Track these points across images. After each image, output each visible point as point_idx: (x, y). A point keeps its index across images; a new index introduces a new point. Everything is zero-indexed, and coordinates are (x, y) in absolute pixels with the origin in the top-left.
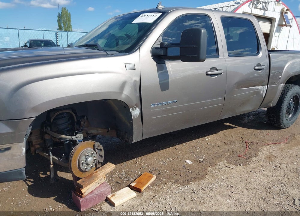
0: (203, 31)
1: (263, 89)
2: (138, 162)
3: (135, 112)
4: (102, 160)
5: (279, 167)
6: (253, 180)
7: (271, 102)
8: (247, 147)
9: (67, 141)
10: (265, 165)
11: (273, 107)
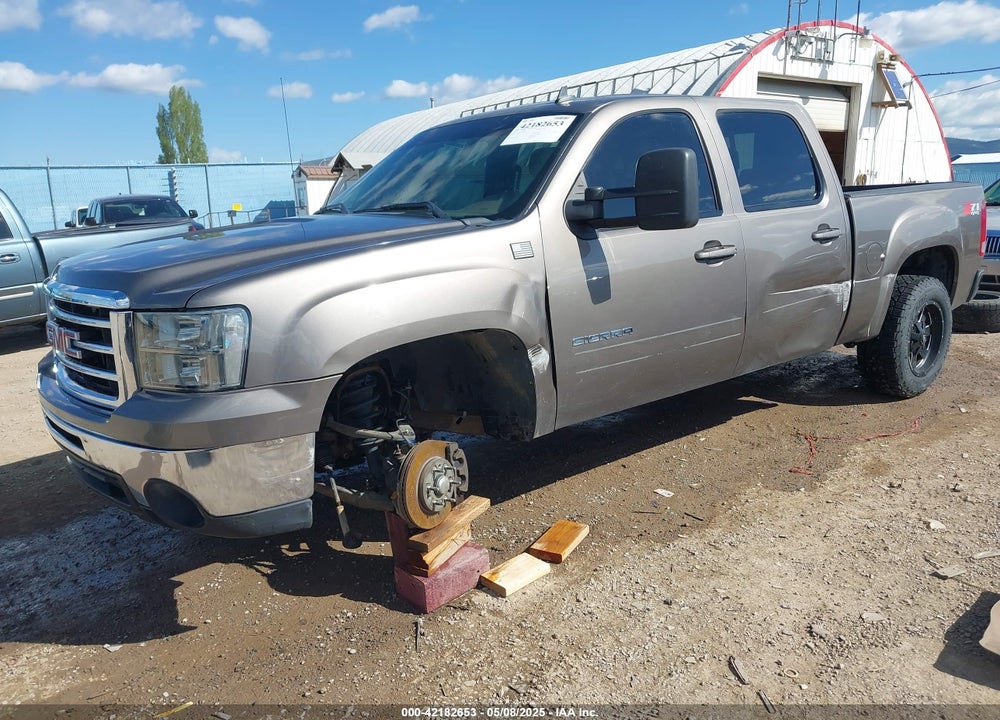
0: (687, 155)
1: (841, 290)
2: (531, 503)
3: (540, 360)
4: (465, 488)
5: (900, 485)
6: (834, 518)
7: (865, 325)
8: (813, 449)
9: (374, 445)
10: (863, 485)
11: (874, 339)
